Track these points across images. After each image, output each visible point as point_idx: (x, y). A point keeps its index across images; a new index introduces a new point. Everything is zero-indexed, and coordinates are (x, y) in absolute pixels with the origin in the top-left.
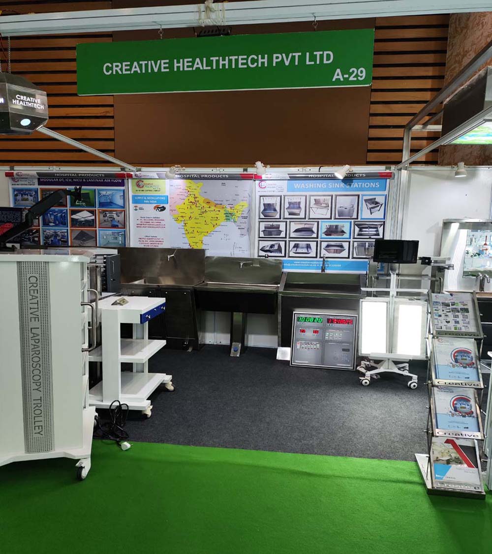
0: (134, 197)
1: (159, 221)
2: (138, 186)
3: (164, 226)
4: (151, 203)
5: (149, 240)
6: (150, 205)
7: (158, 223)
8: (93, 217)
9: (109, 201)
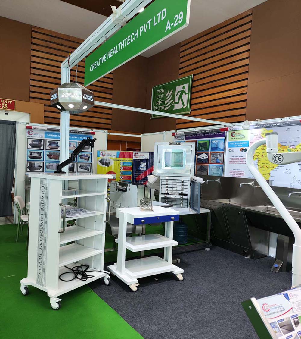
0: (229, 143)
1: (242, 159)
2: (232, 135)
3: (245, 163)
4: (239, 147)
5: (235, 172)
6: (238, 148)
7: (242, 160)
8: (207, 157)
9: (216, 146)
